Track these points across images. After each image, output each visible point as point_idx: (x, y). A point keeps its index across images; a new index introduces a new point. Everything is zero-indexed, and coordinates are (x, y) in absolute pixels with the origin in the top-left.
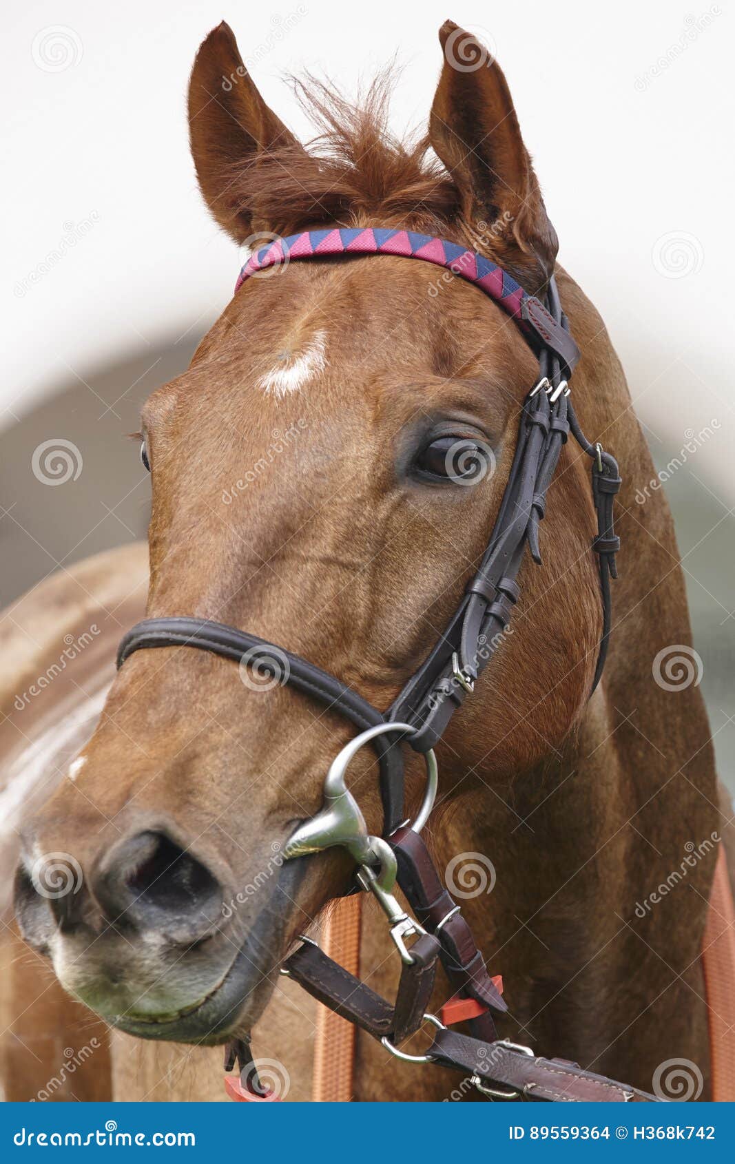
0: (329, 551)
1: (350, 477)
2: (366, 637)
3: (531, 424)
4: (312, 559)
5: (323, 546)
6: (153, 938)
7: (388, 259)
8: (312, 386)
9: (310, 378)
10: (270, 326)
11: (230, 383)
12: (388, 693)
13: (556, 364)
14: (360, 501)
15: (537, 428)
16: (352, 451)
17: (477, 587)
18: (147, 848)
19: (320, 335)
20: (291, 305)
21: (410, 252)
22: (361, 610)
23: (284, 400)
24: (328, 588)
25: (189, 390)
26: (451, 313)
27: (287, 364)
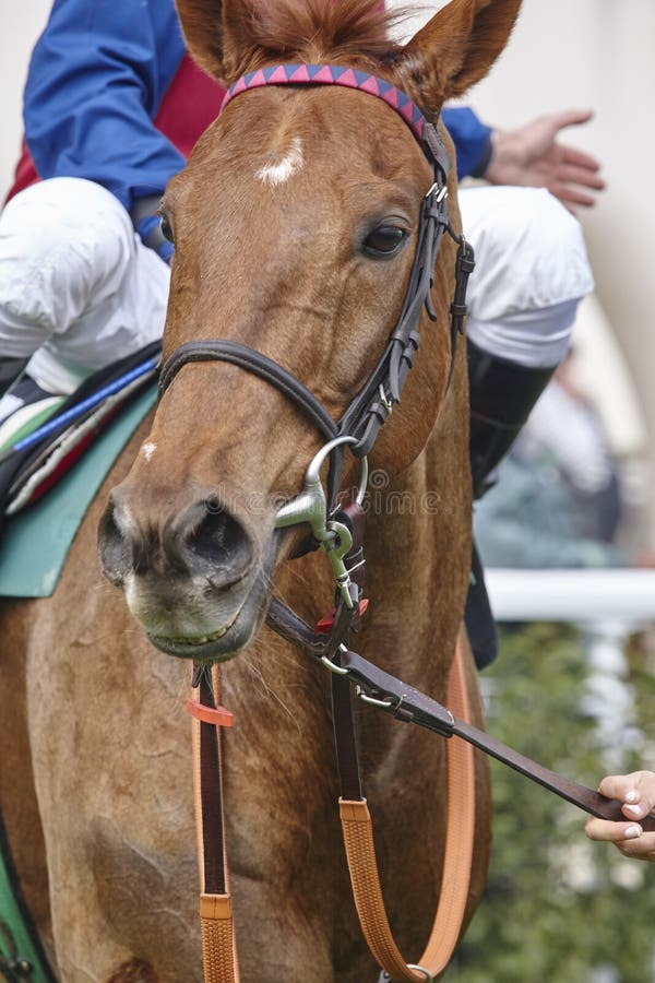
0: (309, 303)
1: (323, 250)
2: (327, 369)
3: (428, 217)
4: (297, 308)
5: (303, 300)
6: (200, 582)
7: (339, 88)
8: (295, 179)
9: (293, 173)
10: (259, 133)
11: (236, 176)
12: (337, 411)
13: (440, 174)
14: (330, 267)
15: (432, 220)
16: (326, 229)
17: (399, 335)
18: (203, 512)
19: (297, 141)
20: (273, 118)
21: (356, 85)
22: (326, 348)
23: (277, 189)
24: (307, 330)
25: (204, 178)
26: (384, 131)
27: (276, 162)
